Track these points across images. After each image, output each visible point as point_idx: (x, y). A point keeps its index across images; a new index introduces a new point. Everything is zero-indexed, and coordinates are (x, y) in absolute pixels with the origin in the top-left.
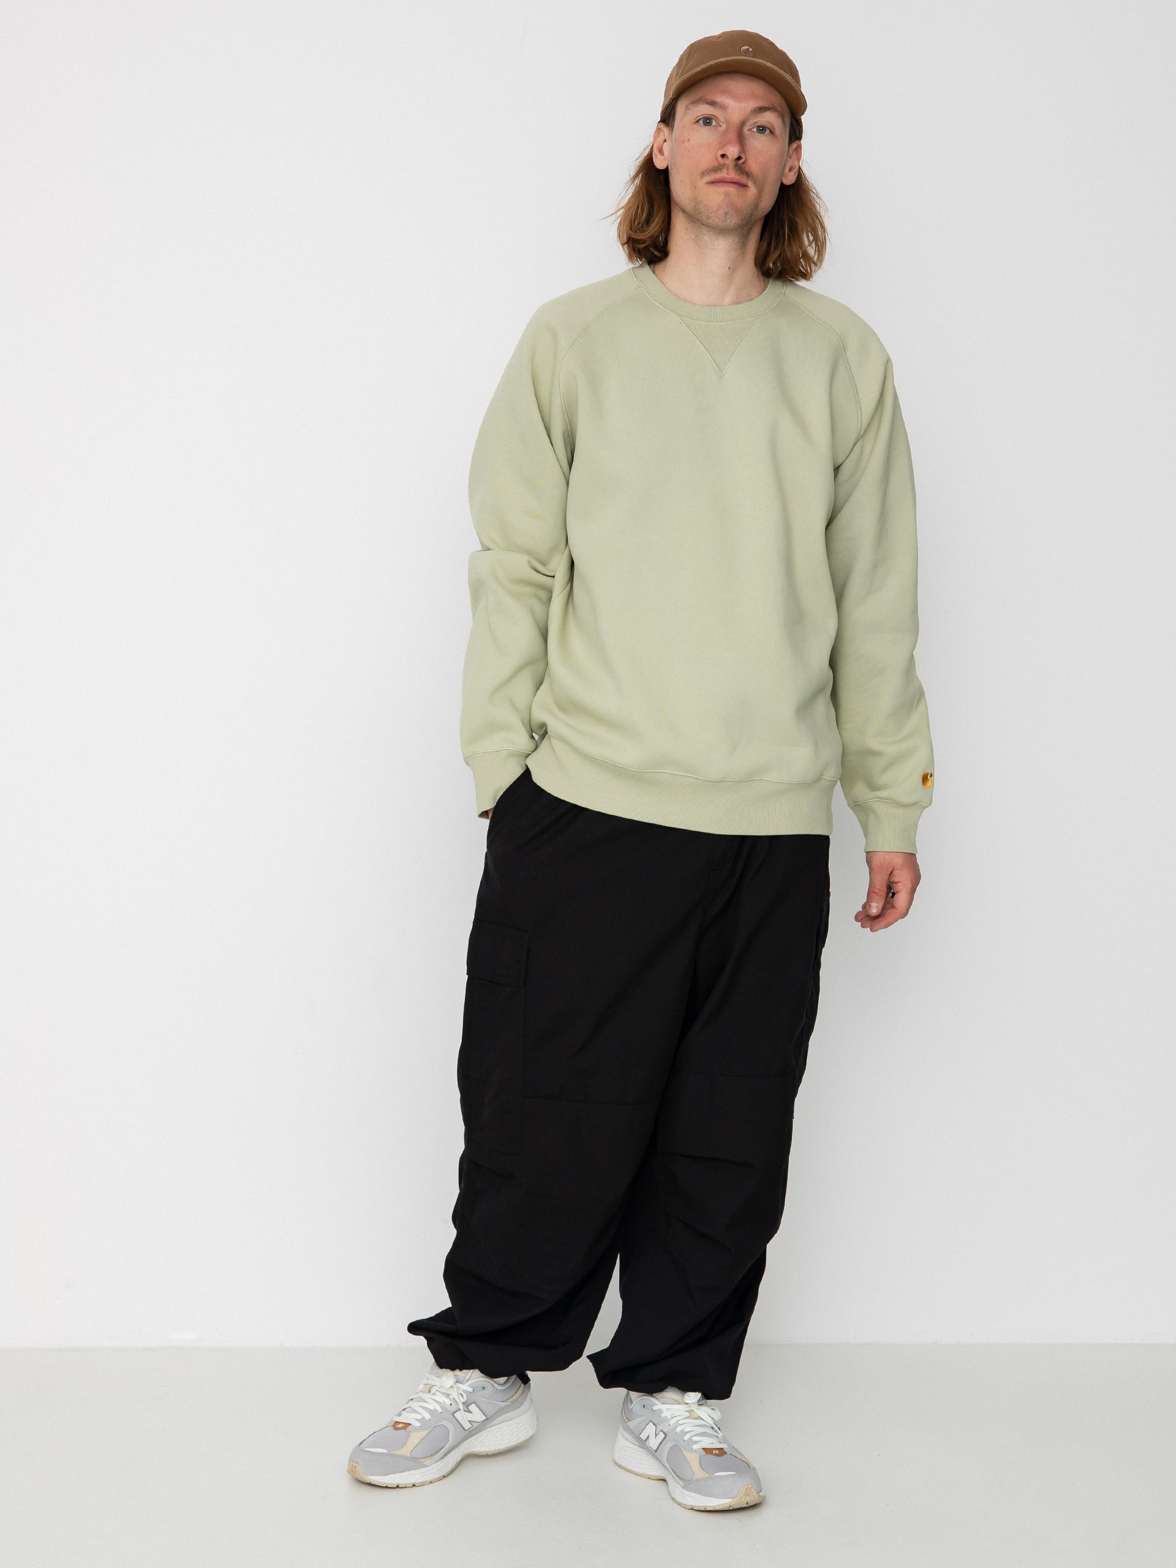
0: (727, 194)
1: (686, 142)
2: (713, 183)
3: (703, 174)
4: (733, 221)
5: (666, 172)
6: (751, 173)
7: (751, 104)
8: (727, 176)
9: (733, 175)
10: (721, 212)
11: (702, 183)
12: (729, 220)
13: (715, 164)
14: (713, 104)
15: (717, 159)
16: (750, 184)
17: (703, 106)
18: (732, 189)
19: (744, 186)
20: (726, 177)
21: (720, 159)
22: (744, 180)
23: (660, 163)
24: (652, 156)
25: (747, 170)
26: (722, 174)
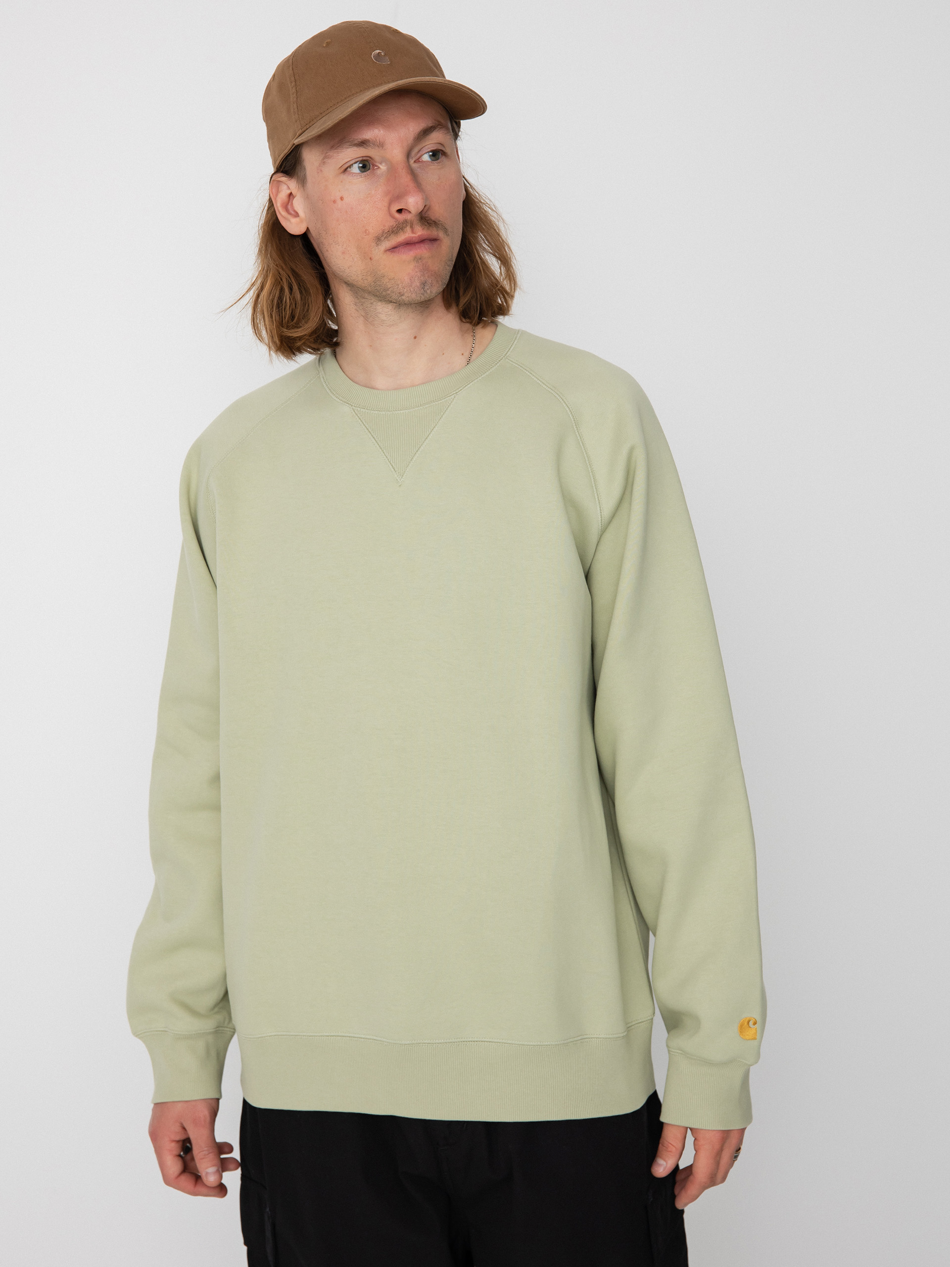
0: (417, 259)
1: (339, 201)
2: (394, 249)
3: (378, 240)
4: (436, 288)
5: (305, 238)
6: (440, 221)
7: (413, 127)
8: (414, 235)
9: (420, 231)
10: (417, 283)
11: (378, 252)
12: (428, 292)
13: (391, 223)
14: (363, 143)
15: (393, 217)
16: (441, 234)
17: (349, 150)
18: (423, 251)
19: (434, 240)
20: (413, 237)
21: (397, 215)
22: (434, 232)
23: (294, 227)
24: (277, 218)
25: (433, 219)
26: (407, 235)
